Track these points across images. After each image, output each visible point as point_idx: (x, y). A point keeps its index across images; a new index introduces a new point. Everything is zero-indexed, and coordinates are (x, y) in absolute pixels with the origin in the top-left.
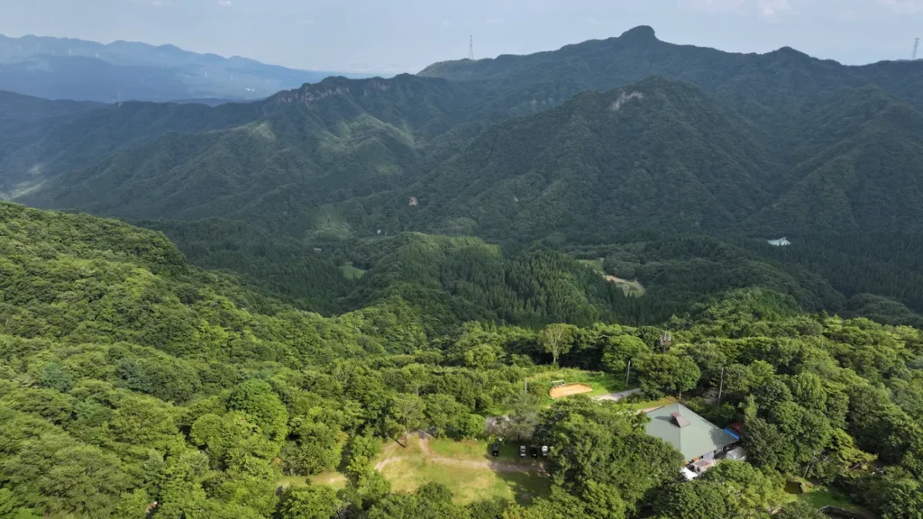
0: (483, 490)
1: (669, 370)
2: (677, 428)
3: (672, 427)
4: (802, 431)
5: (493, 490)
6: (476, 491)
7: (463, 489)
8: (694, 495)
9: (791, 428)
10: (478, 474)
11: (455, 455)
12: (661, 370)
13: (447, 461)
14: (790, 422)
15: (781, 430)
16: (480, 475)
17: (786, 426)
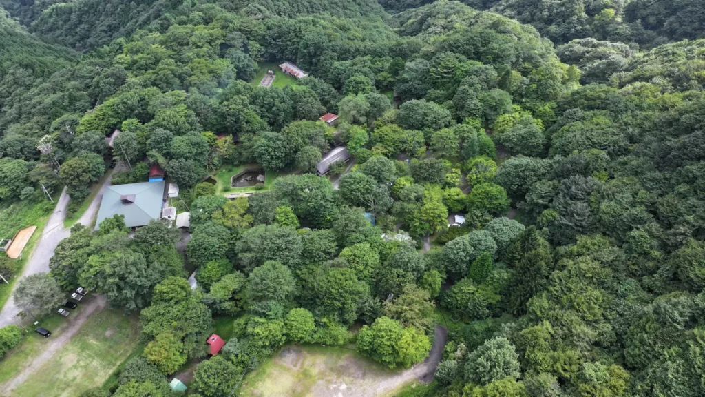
0: (78, 361)
1: (84, 171)
2: (132, 204)
3: (129, 207)
4: (196, 151)
5: (83, 354)
6: (75, 367)
7: (65, 376)
8: (211, 239)
9: (191, 153)
10: (58, 358)
11: (20, 368)
12: (78, 176)
13: (21, 378)
14: (187, 151)
15: (186, 158)
16: (60, 358)
17: (188, 154)
